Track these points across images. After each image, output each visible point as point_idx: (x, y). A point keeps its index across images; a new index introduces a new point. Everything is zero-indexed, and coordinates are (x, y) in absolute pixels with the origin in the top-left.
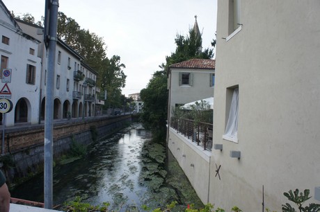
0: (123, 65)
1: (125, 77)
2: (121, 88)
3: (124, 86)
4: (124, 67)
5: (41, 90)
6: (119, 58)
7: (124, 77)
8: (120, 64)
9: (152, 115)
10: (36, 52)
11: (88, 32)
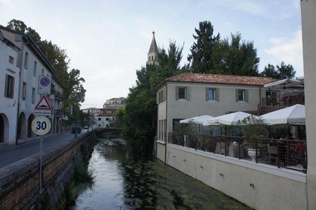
0: (82, 79)
1: (85, 91)
2: (80, 103)
3: (83, 101)
4: (84, 81)
5: (19, 104)
6: (78, 72)
7: (83, 91)
8: (79, 78)
9: (138, 131)
10: (15, 61)
11: (50, 43)
